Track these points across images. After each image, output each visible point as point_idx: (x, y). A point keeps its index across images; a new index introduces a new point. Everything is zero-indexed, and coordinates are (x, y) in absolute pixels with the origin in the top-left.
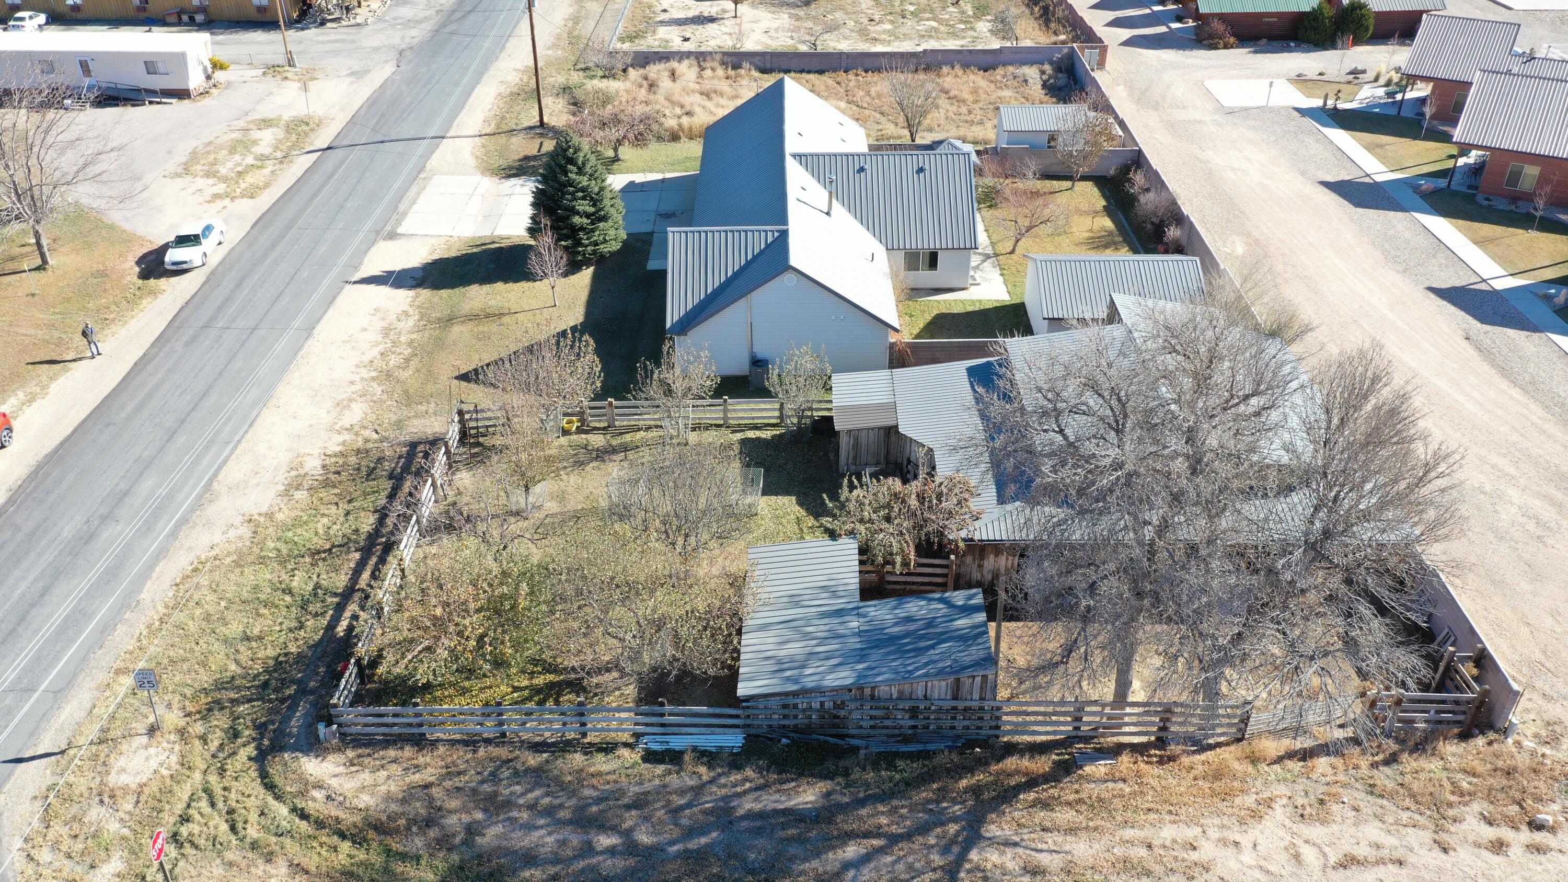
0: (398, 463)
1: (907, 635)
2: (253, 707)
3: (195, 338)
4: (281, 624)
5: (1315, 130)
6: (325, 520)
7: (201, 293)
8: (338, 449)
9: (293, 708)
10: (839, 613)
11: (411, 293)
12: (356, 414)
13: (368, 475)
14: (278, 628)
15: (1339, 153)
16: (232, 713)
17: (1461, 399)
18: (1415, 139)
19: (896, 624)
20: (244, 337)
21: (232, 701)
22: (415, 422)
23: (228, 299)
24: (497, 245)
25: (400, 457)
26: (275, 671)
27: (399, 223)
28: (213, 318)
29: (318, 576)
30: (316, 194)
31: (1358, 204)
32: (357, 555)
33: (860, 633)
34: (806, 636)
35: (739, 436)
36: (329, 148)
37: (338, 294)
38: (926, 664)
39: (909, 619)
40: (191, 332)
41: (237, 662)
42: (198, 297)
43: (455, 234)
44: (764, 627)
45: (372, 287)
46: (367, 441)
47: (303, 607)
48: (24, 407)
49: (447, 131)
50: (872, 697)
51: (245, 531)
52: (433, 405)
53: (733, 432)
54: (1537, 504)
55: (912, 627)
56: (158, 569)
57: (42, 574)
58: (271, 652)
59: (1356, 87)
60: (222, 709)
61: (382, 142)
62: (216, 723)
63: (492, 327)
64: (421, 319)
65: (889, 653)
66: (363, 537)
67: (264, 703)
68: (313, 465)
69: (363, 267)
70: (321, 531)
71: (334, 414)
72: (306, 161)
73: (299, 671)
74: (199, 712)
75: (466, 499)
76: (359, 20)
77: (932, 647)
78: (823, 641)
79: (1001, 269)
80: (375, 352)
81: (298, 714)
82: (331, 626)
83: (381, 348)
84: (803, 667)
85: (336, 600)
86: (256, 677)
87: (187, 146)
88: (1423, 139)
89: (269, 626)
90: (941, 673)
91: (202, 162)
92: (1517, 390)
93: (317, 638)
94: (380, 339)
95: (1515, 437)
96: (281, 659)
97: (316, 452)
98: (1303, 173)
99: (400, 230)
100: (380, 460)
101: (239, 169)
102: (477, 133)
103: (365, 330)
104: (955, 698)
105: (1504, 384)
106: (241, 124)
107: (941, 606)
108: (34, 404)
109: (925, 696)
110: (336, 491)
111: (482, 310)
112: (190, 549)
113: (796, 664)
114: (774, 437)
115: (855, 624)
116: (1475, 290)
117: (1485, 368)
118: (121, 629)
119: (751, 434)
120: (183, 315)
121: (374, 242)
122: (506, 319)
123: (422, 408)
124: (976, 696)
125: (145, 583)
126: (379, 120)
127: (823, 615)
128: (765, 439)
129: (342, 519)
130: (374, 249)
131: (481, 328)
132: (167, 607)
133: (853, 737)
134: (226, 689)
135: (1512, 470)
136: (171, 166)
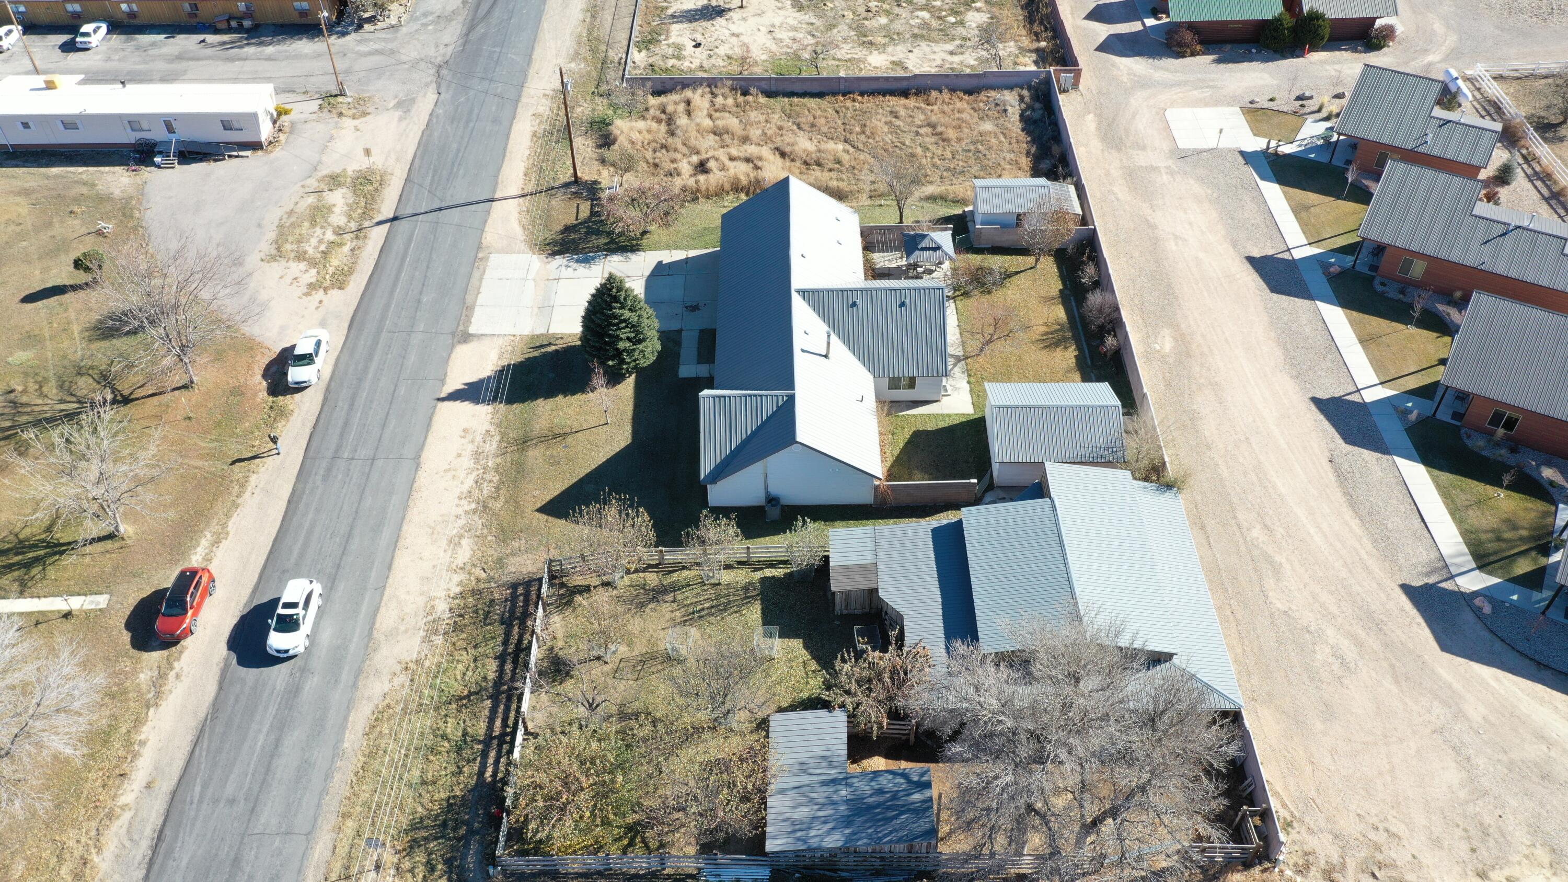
0: (505, 606)
1: (878, 805)
2: (439, 844)
3: (329, 470)
4: (445, 768)
5: (1254, 185)
6: (460, 666)
7: (323, 416)
8: (458, 590)
9: (467, 846)
10: (833, 782)
11: (489, 408)
12: (465, 553)
13: (485, 619)
14: (444, 773)
15: (1269, 218)
16: (426, 849)
17: (1312, 531)
18: (1338, 197)
19: (871, 795)
20: (367, 470)
21: (425, 839)
22: (513, 560)
23: (346, 424)
24: (554, 348)
25: (506, 600)
26: (449, 812)
27: (468, 321)
28: (339, 448)
29: (464, 722)
30: (395, 285)
31: (1276, 288)
32: (488, 703)
33: (847, 801)
34: (812, 802)
35: (758, 575)
36: (395, 219)
37: (432, 414)
38: (891, 833)
39: (880, 791)
40: (324, 464)
41: (423, 806)
42: (322, 421)
43: (518, 333)
44: (782, 791)
45: (457, 404)
46: (478, 580)
47: (459, 750)
48: (214, 549)
49: (494, 191)
50: (855, 852)
51: (404, 679)
52: (523, 541)
53: (756, 570)
54: (1345, 645)
55: (882, 798)
56: (351, 719)
57: (271, 726)
58: (444, 795)
59: (1300, 120)
60: (419, 846)
61: (440, 209)
62: (417, 859)
63: (558, 450)
64: (501, 441)
65: (866, 821)
66: (490, 684)
67: (447, 841)
68: (442, 607)
69: (448, 380)
70: (459, 677)
71: (450, 553)
72: (378, 235)
73: (466, 813)
74: (404, 850)
75: (560, 643)
76: (393, 20)
77: (895, 817)
78: (823, 806)
79: (969, 376)
80: (470, 482)
81: (471, 852)
82: (481, 773)
83: (473, 476)
84: (809, 829)
85: (480, 747)
86: (437, 816)
87: (273, 216)
88: (1344, 199)
89: (438, 771)
90: (900, 840)
91: (290, 239)
92: (1357, 521)
93: (473, 782)
94: (473, 465)
95: (1344, 574)
96: (451, 801)
97: (443, 594)
98: (1234, 244)
99: (472, 330)
100: (492, 602)
101: (323, 247)
102: (520, 192)
103: (459, 455)
104: (910, 852)
105: (1348, 514)
106: (313, 183)
107: (902, 781)
108: (221, 545)
109: (890, 852)
110: (464, 636)
111: (550, 429)
112: (369, 698)
113: (804, 826)
114: (785, 574)
115: (844, 793)
116: (1349, 401)
117: (1338, 496)
118: (337, 777)
119: (769, 573)
120: (314, 444)
121: (453, 346)
122: (569, 440)
123: (516, 544)
124: (924, 851)
125: (344, 734)
126: (433, 176)
127: (824, 783)
128: (779, 578)
129: (472, 665)
130: (453, 356)
131: (550, 452)
132: (364, 756)
133: (842, 870)
134: (419, 829)
135: (1334, 609)
136: (265, 246)
